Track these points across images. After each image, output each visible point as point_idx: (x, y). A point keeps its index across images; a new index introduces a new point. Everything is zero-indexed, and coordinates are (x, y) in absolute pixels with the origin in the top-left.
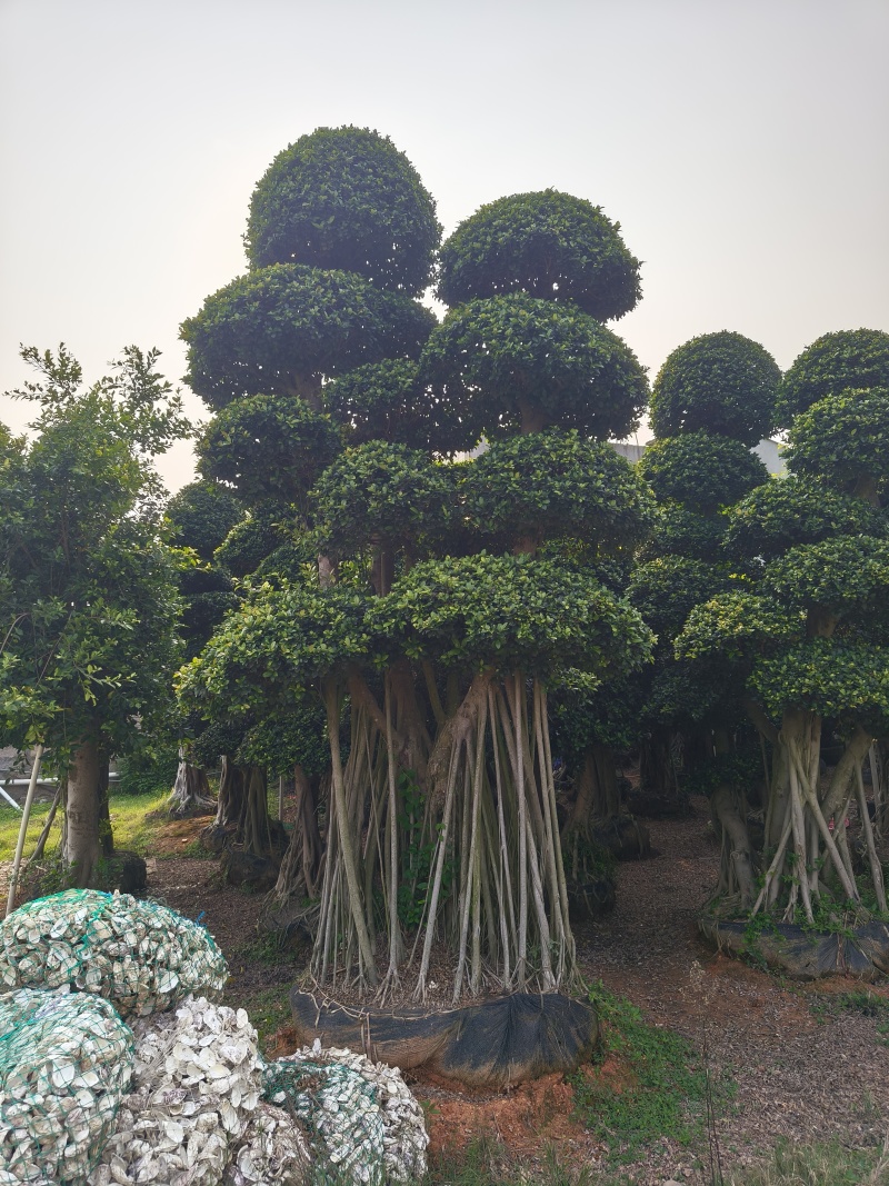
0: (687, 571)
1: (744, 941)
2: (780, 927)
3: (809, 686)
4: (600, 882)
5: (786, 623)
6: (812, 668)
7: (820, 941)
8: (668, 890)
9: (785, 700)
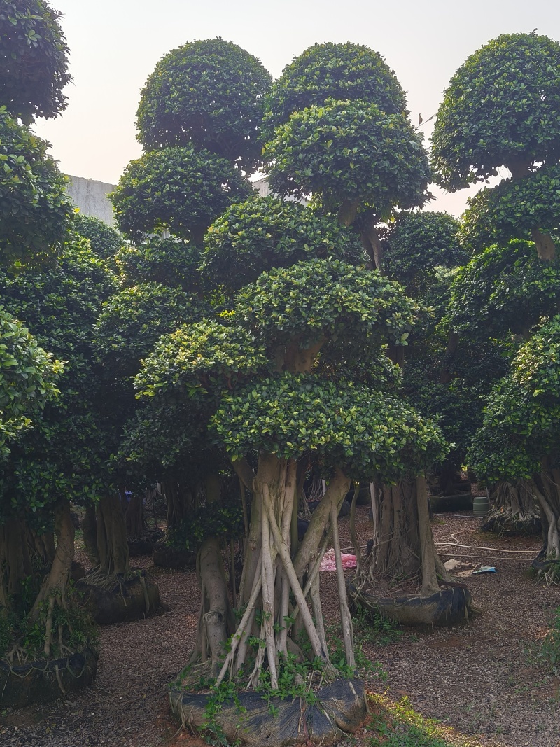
0: (164, 299)
1: (205, 715)
2: (242, 696)
3: (269, 425)
4: (76, 653)
5: (251, 355)
6: (274, 405)
7: (283, 707)
8: (165, 650)
9: (245, 442)
